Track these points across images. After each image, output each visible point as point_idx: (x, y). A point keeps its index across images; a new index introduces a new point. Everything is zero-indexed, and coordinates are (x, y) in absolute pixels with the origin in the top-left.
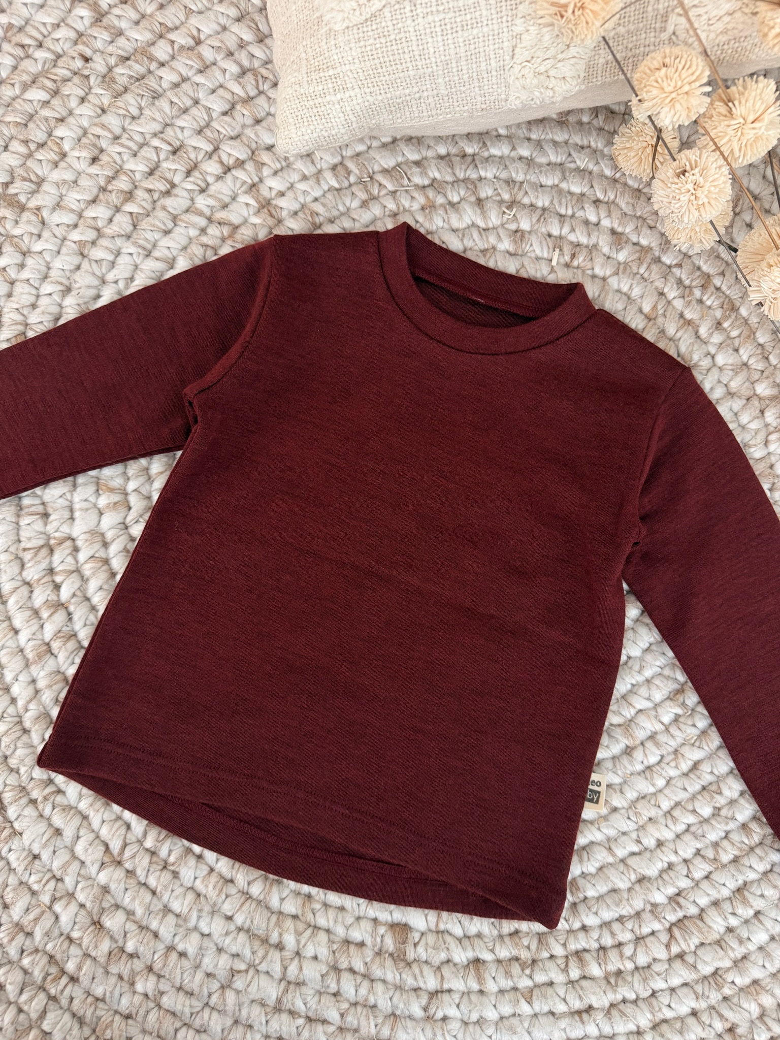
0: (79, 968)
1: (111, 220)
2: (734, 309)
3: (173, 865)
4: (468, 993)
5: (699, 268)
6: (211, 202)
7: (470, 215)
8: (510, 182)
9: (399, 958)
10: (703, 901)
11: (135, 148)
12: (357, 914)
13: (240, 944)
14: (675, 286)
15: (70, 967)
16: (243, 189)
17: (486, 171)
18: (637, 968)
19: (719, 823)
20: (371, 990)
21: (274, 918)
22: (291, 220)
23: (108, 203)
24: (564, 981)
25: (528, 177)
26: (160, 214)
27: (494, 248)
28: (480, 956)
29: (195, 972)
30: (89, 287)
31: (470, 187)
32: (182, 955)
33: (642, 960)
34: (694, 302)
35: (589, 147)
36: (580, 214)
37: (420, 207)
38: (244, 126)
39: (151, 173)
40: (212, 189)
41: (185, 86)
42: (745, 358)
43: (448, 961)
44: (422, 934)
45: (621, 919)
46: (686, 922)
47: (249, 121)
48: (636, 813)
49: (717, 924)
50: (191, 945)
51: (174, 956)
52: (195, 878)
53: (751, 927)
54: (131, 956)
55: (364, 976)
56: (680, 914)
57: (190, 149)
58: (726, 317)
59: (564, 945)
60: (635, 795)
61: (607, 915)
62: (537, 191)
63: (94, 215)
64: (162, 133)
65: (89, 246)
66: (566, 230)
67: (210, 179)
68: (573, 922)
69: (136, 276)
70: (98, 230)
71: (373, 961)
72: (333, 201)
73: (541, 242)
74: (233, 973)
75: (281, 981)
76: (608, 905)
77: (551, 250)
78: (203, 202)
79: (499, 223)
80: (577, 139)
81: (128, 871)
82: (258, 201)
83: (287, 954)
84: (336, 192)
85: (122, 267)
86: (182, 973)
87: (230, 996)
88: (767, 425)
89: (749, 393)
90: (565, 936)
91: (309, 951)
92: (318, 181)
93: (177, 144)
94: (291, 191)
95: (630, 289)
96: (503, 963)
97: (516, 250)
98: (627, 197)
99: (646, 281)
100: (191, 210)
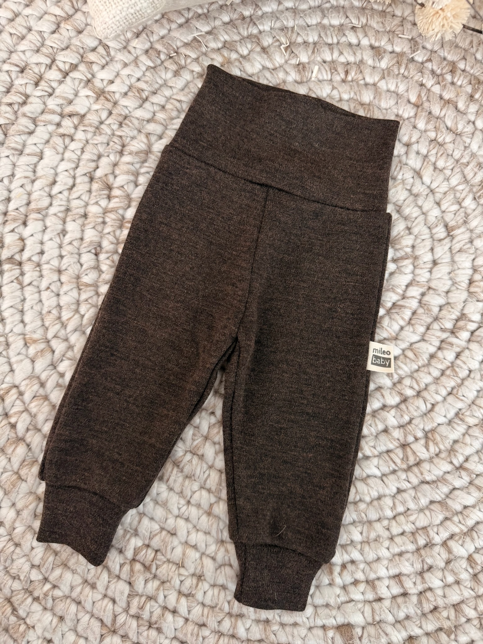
2: (480, 82)
3: (156, 623)
5: (445, 59)
6: (60, 101)
7: (259, 61)
8: (283, 29)
12: (308, 625)
14: (430, 76)
16: (82, 85)
17: (263, 25)
22: (124, 99)
25: (297, 22)
26: (23, 120)
27: (284, 82)
28: (413, 634)
31: (254, 40)
34: (448, 85)
36: (343, 39)
38: (70, 38)
39: (8, 91)
40: (58, 92)
41: (19, 20)
44: (363, 628)
47: (73, 34)
52: (175, 630)
57: (33, 66)
58: (475, 90)
59: (475, 609)
62: (306, 30)
64: (9, 59)
66: (336, 54)
67: (54, 85)
68: (478, 590)
69: (16, 172)
72: (151, 77)
73: (319, 68)
77: (329, 73)
78: (53, 102)
79: (283, 61)
81: (122, 637)
82: (95, 92)
84: (152, 70)
90: (474, 602)
92: (137, 65)
93: (23, 64)
94: (118, 78)
95: (396, 87)
96: (432, 635)
97: (302, 78)
98: (377, 18)
99: (407, 78)
100: (46, 111)
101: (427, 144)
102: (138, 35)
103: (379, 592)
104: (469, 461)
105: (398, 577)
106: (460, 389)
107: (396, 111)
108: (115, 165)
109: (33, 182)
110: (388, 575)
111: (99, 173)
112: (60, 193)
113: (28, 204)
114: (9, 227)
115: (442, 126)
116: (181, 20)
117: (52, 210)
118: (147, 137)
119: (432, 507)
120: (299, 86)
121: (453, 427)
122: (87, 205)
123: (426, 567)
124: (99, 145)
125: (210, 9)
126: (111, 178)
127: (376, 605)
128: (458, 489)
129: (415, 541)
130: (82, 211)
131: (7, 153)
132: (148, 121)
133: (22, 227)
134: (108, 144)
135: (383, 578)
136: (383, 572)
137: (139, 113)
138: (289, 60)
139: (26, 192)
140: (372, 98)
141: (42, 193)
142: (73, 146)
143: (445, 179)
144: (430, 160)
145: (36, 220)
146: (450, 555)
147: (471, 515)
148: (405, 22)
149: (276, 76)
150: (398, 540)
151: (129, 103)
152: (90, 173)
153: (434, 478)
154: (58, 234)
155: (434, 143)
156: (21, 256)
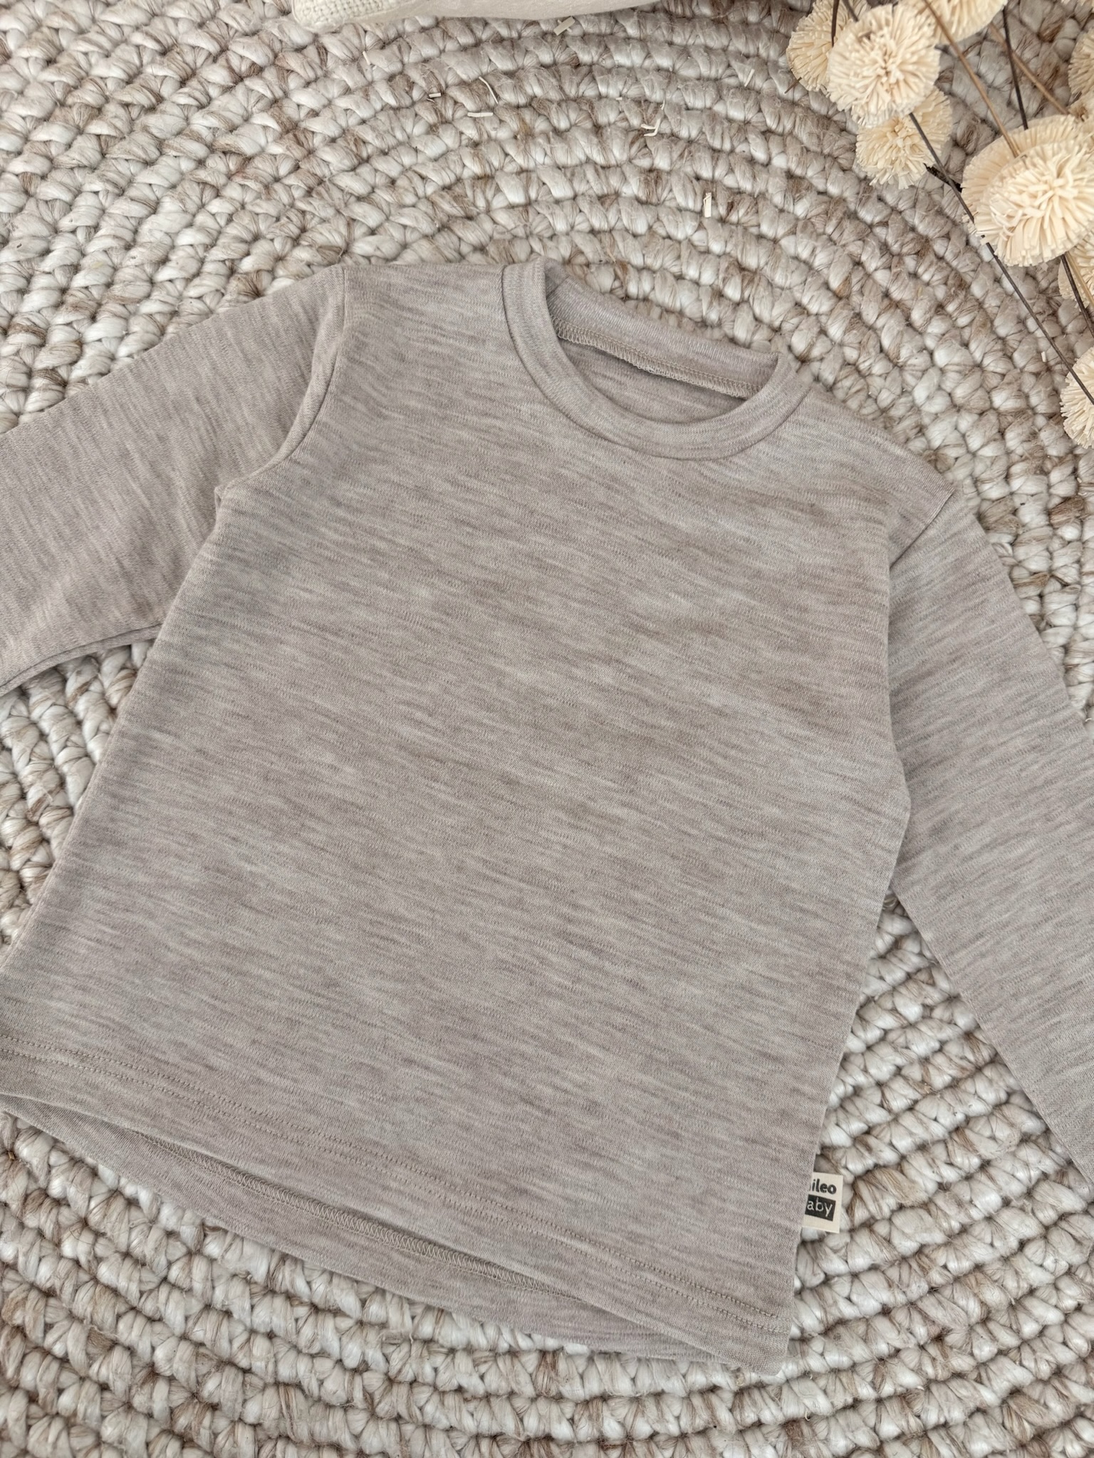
1: (69, 146)
2: (963, 285)
5: (913, 229)
6: (213, 122)
7: (584, 148)
8: (641, 102)
10: (904, 1144)
11: (107, 45)
14: (878, 252)
16: (259, 105)
17: (608, 85)
19: (931, 1029)
22: (327, 149)
23: (66, 121)
25: (668, 96)
26: (142, 138)
27: (617, 194)
29: (149, 1229)
30: (34, 237)
31: (584, 108)
32: (132, 1203)
34: (904, 275)
35: (758, 56)
36: (740, 148)
37: (511, 135)
38: (263, 19)
39: (129, 80)
40: (216, 105)
42: (978, 356)
46: (878, 1174)
47: (271, 12)
49: (924, 1177)
50: (144, 1189)
51: (118, 1204)
53: (975, 1185)
54: (60, 1202)
56: (870, 1161)
57: (186, 49)
58: (951, 297)
62: (680, 114)
63: (45, 138)
64: (147, 25)
65: (36, 181)
66: (720, 171)
67: (213, 92)
69: (103, 224)
70: (51, 160)
72: (388, 124)
73: (684, 187)
74: (205, 1230)
77: (700, 198)
78: (201, 121)
79: (625, 157)
80: (739, 45)
82: (281, 123)
84: (391, 112)
85: (83, 210)
86: (130, 1231)
87: (199, 1267)
88: (1008, 453)
89: (982, 405)
92: (367, 96)
93: (168, 41)
94: (328, 109)
95: (811, 255)
97: (648, 196)
98: (810, 126)
99: (835, 244)
100: (184, 132)
101: (837, 367)
102: (384, 45)
107: (798, 295)
108: (280, 259)
109: (128, 247)
111: (247, 265)
112: (171, 281)
113: (109, 285)
114: (61, 318)
115: (872, 342)
116: (466, 39)
117: (149, 307)
118: (349, 225)
120: (640, 207)
122: (210, 313)
124: (261, 217)
125: (525, 34)
126: (265, 278)
131: (98, 186)
132: (359, 199)
133: (87, 322)
134: (278, 219)
137: (348, 182)
138: (635, 158)
139: (110, 264)
140: (762, 262)
141: (138, 272)
142: (216, 206)
144: (837, 394)
145: (115, 315)
149: (604, 180)
151: (334, 159)
152: (233, 261)
155: (848, 369)
156: (70, 372)
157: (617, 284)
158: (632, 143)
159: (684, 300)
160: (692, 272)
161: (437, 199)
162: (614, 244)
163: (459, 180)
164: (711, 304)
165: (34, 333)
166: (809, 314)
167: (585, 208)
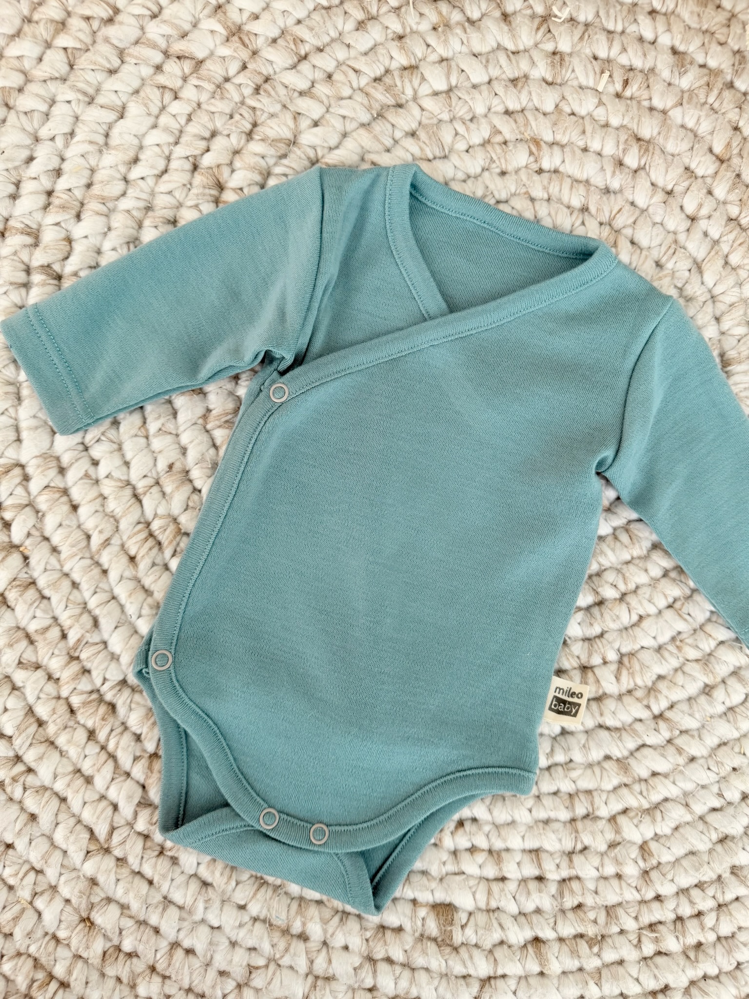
0: (70, 972)
1: (40, 59)
3: (170, 851)
4: (524, 978)
6: (167, 30)
7: (496, 35)
9: (444, 943)
13: (259, 937)
15: (59, 971)
16: (207, 11)
18: (719, 938)
20: (413, 980)
21: (295, 905)
22: (270, 49)
24: (637, 959)
26: (103, 48)
27: (526, 77)
28: (541, 935)
29: (206, 970)
30: (19, 146)
32: (189, 952)
33: (725, 929)
36: (632, 29)
37: (431, 27)
40: (166, 14)
43: (502, 943)
44: (470, 914)
45: (699, 886)
48: (717, 763)
50: (199, 941)
51: (179, 954)
52: (198, 864)
54: (130, 955)
55: (403, 965)
59: (636, 918)
60: (716, 741)
61: (686, 880)
63: (18, 54)
65: (15, 94)
66: (615, 50)
68: (646, 891)
69: (77, 130)
70: (25, 73)
71: (413, 947)
72: (321, 23)
73: (585, 66)
74: (251, 969)
75: (307, 975)
76: (685, 870)
77: (598, 76)
78: (155, 29)
79: (532, 42)
81: (118, 859)
82: (227, 28)
83: (311, 945)
84: (323, 11)
85: (59, 119)
86: (191, 974)
87: (249, 996)
90: (637, 908)
91: (339, 941)
94: (266, 11)
95: (697, 123)
96: (567, 942)
97: (554, 77)
99: (716, 112)
100: (141, 41)
101: (724, 223)
103: (505, 869)
104: (674, 709)
105: (536, 853)
106: (686, 604)
107: (687, 161)
108: (236, 152)
109: (102, 150)
110: (522, 847)
111: (207, 161)
112: (142, 178)
113: (89, 186)
114: (51, 218)
117: (125, 204)
118: (295, 118)
119: (607, 765)
120: (548, 87)
121: (662, 657)
122: (180, 205)
123: (579, 847)
124: (216, 115)
126: (226, 171)
127: (496, 887)
128: (649, 746)
129: (571, 807)
130: (169, 214)
132: (301, 94)
133: (73, 221)
134: (231, 117)
135: (513, 850)
136: (515, 841)
137: (290, 78)
138: (540, 42)
139: (88, 166)
140: (655, 133)
141: (112, 172)
142: (176, 107)
143: (737, 283)
144: (721, 249)
145: (98, 214)
146: (617, 836)
147: (660, 787)
148: (734, 21)
149: (515, 65)
150: (547, 801)
151: (278, 57)
152: (195, 156)
153: (618, 724)
154: (128, 243)
155: (733, 224)
156: (63, 266)
157: (532, 159)
158: (538, 29)
159: (589, 170)
160: (595, 145)
161: (372, 91)
162: (527, 123)
163: (387, 71)
164: (614, 172)
165: (28, 234)
166: (696, 178)
167: (500, 90)
